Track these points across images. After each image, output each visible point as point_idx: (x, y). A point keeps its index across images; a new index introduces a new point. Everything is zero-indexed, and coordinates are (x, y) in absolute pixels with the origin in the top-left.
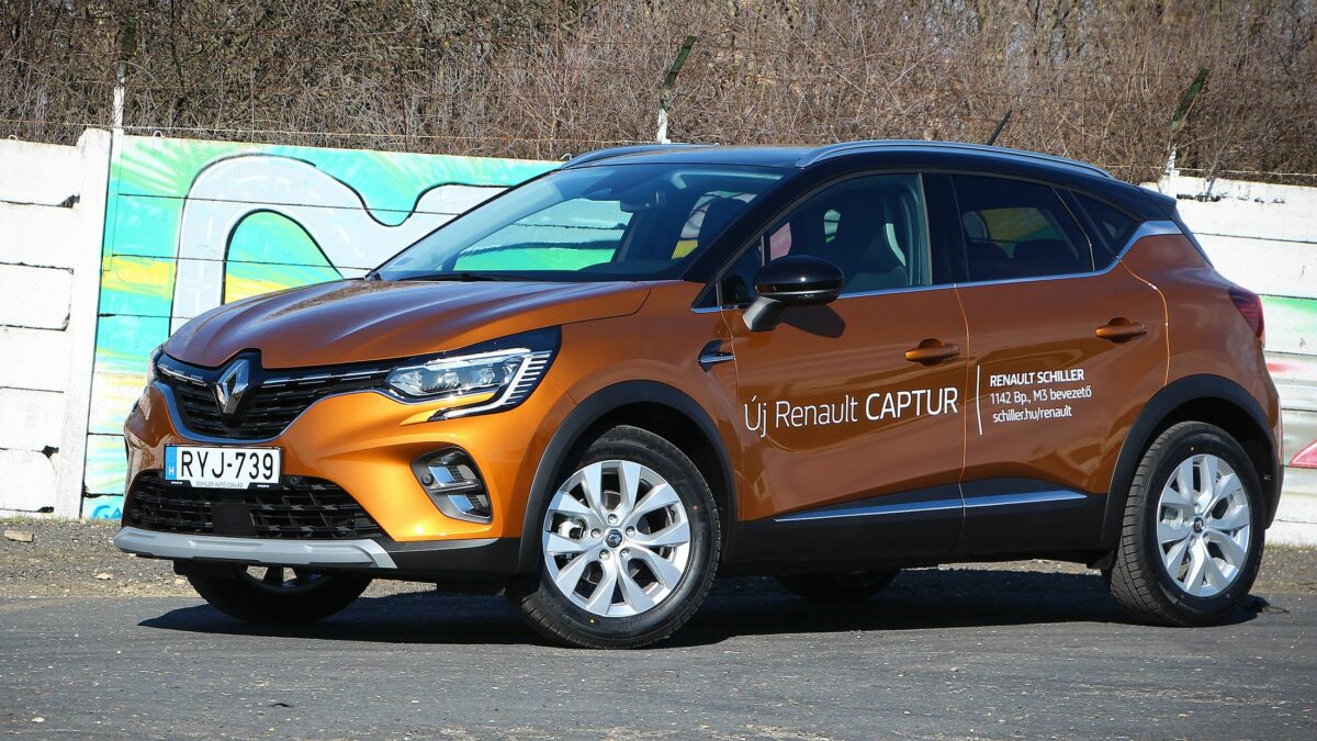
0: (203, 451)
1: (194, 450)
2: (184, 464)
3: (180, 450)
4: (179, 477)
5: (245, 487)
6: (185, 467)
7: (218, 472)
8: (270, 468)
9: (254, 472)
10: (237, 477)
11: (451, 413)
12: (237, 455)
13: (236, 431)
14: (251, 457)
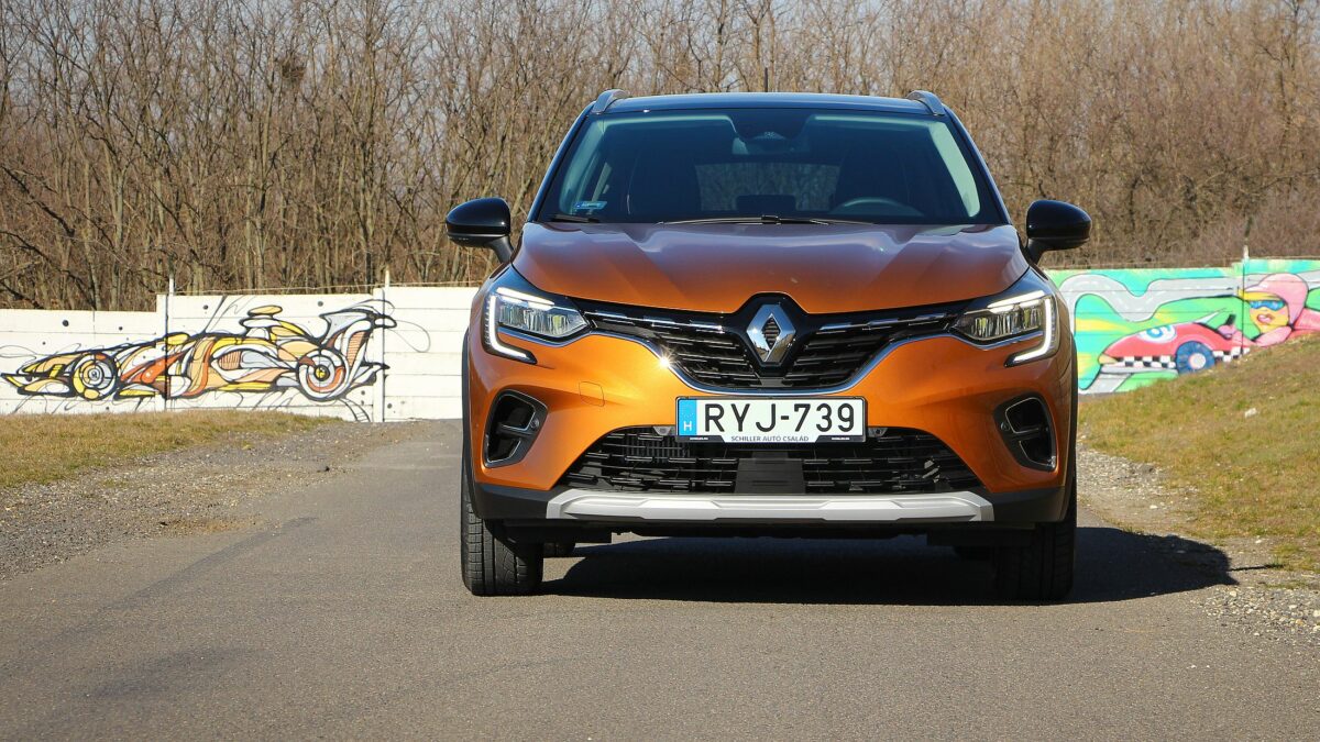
0: (740, 404)
1: (726, 404)
2: (708, 418)
3: (701, 404)
4: (701, 431)
5: (813, 439)
6: (711, 422)
7: (767, 425)
8: (851, 419)
9: (824, 424)
10: (798, 429)
11: (1018, 359)
12: (797, 407)
13: (776, 382)
14: (819, 409)
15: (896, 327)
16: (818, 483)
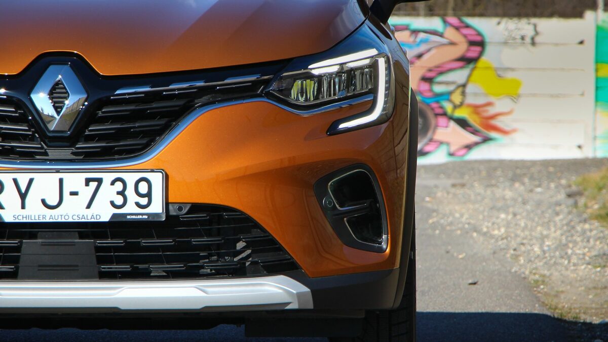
0: (23, 179)
5: (106, 218)
7: (53, 201)
8: (149, 195)
9: (119, 200)
10: (88, 207)
11: (342, 126)
12: (88, 181)
13: (66, 153)
14: (113, 183)
15: (202, 91)
16: (115, 267)
